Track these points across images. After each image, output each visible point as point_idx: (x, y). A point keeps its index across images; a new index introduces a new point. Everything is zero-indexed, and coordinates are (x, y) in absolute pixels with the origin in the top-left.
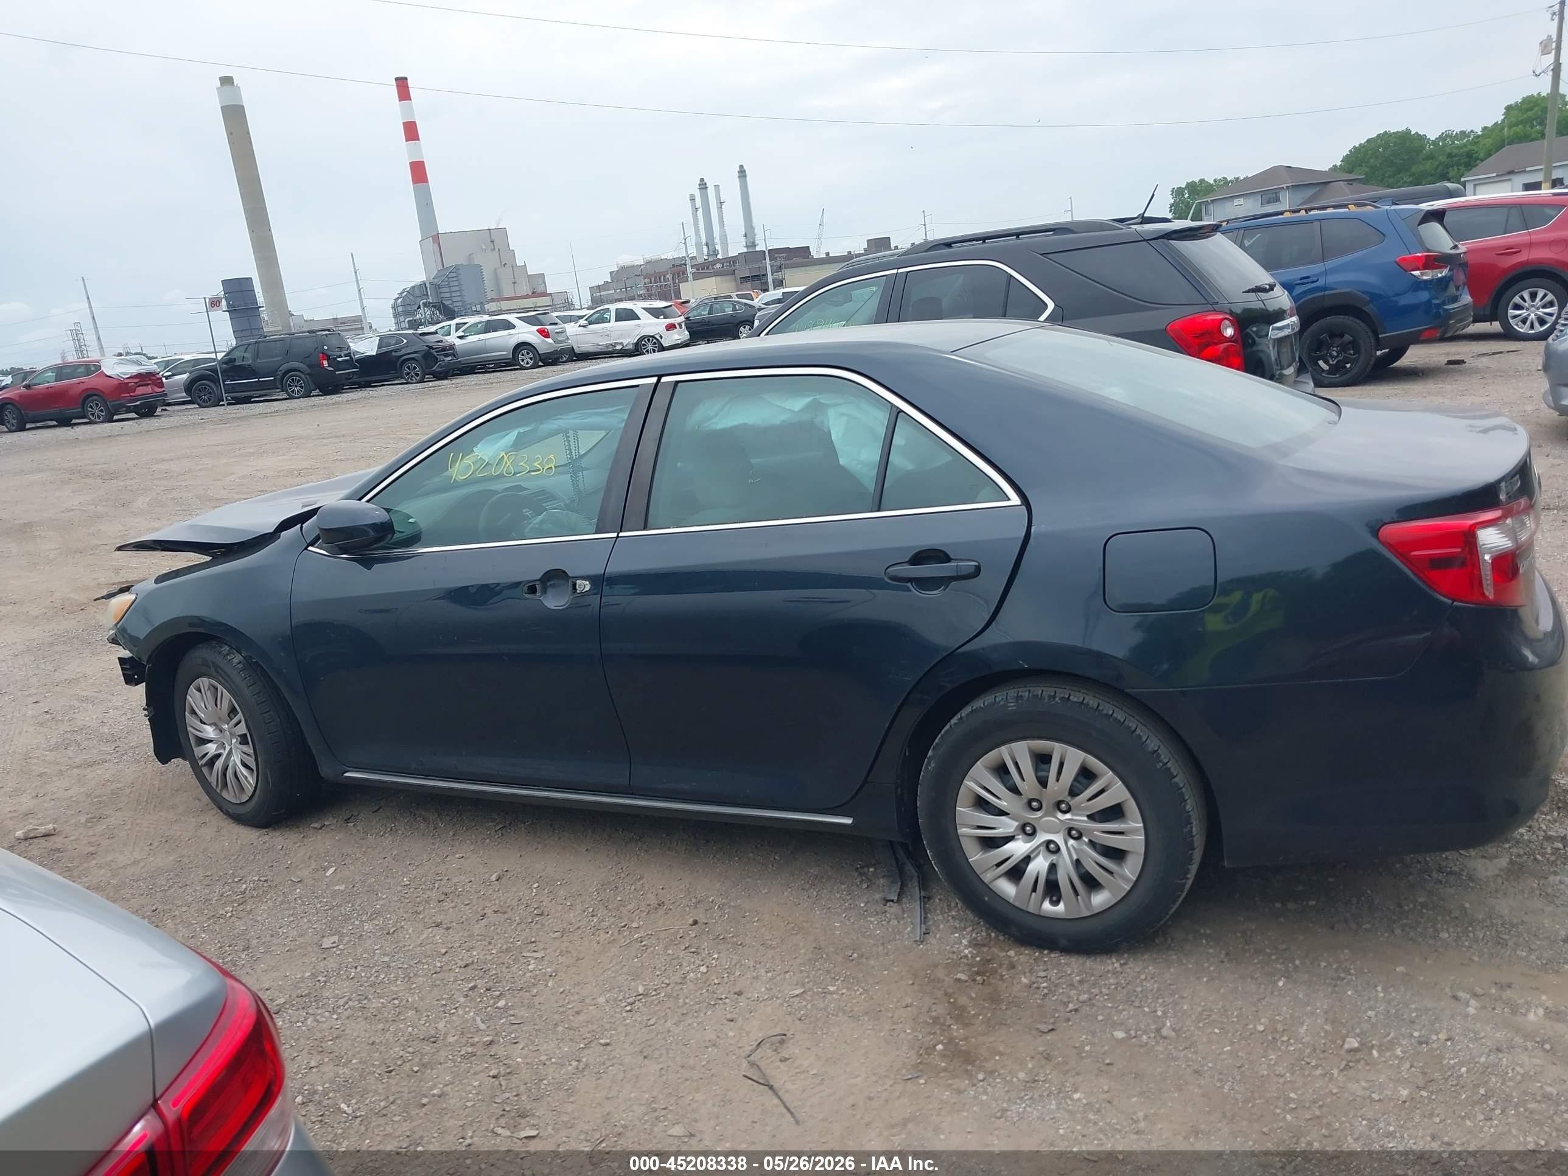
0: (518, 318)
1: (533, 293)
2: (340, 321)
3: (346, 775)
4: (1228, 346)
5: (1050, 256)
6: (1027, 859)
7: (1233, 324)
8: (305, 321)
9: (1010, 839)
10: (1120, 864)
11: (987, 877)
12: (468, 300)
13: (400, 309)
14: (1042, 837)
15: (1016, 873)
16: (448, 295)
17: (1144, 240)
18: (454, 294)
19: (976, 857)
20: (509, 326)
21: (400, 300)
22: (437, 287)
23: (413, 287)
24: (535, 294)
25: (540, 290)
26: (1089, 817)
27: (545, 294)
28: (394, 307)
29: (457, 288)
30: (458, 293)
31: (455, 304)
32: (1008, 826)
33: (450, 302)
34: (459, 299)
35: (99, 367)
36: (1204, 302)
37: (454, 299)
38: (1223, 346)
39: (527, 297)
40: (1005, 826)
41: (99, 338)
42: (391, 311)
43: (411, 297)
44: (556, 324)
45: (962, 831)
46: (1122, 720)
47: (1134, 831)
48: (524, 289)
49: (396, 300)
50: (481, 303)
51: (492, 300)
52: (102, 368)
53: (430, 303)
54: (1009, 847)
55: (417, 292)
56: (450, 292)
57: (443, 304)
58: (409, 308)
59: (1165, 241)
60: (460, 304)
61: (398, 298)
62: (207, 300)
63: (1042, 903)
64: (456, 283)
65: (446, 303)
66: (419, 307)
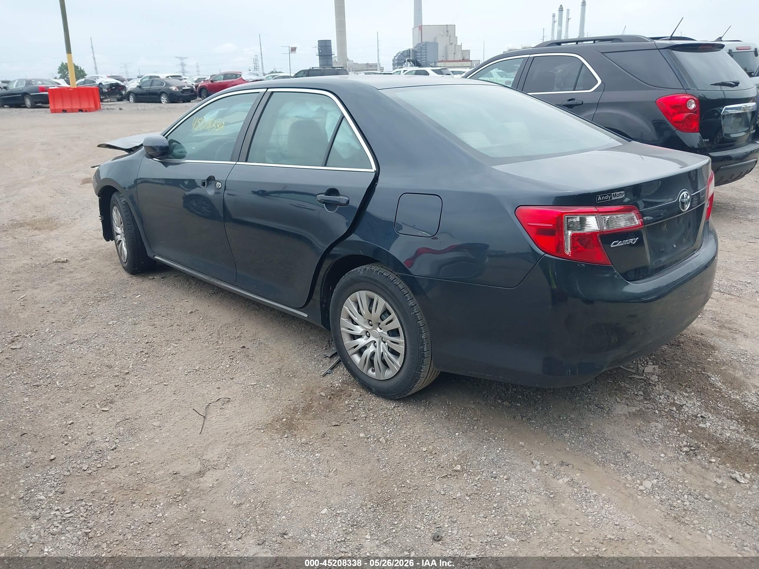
0: (432, 70)
1: (463, 59)
2: (369, 65)
3: (155, 257)
4: (690, 115)
5: (605, 54)
6: (365, 347)
7: (696, 102)
8: (354, 63)
9: (360, 337)
10: (397, 359)
11: (350, 352)
12: (429, 60)
13: (396, 62)
14: (372, 339)
15: (360, 352)
16: (420, 57)
17: (657, 49)
18: (422, 56)
19: (347, 341)
20: (427, 74)
21: (397, 57)
22: (415, 52)
23: (404, 52)
24: (463, 60)
25: (466, 58)
26: (388, 332)
27: (468, 60)
28: (394, 60)
29: (425, 54)
30: (425, 56)
31: (422, 62)
32: (358, 330)
33: (420, 60)
34: (424, 59)
35: (241, 75)
36: (682, 88)
37: (422, 59)
38: (686, 115)
39: (460, 61)
40: (359, 330)
41: (262, 63)
42: (392, 62)
43: (402, 56)
44: (449, 74)
45: (342, 329)
46: (401, 288)
47: (401, 343)
48: (459, 57)
49: (395, 57)
50: (435, 62)
51: (442, 61)
52: (242, 76)
53: (410, 60)
54: (359, 340)
55: (405, 54)
56: (421, 55)
57: (417, 61)
58: (400, 61)
59: (670, 50)
60: (425, 62)
61: (396, 56)
62: (290, 48)
63: (368, 370)
64: (424, 51)
65: (418, 60)
66: (405, 62)
